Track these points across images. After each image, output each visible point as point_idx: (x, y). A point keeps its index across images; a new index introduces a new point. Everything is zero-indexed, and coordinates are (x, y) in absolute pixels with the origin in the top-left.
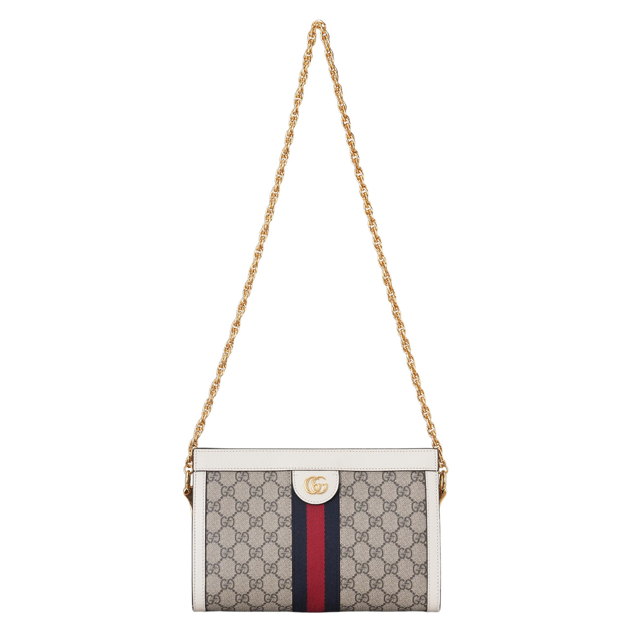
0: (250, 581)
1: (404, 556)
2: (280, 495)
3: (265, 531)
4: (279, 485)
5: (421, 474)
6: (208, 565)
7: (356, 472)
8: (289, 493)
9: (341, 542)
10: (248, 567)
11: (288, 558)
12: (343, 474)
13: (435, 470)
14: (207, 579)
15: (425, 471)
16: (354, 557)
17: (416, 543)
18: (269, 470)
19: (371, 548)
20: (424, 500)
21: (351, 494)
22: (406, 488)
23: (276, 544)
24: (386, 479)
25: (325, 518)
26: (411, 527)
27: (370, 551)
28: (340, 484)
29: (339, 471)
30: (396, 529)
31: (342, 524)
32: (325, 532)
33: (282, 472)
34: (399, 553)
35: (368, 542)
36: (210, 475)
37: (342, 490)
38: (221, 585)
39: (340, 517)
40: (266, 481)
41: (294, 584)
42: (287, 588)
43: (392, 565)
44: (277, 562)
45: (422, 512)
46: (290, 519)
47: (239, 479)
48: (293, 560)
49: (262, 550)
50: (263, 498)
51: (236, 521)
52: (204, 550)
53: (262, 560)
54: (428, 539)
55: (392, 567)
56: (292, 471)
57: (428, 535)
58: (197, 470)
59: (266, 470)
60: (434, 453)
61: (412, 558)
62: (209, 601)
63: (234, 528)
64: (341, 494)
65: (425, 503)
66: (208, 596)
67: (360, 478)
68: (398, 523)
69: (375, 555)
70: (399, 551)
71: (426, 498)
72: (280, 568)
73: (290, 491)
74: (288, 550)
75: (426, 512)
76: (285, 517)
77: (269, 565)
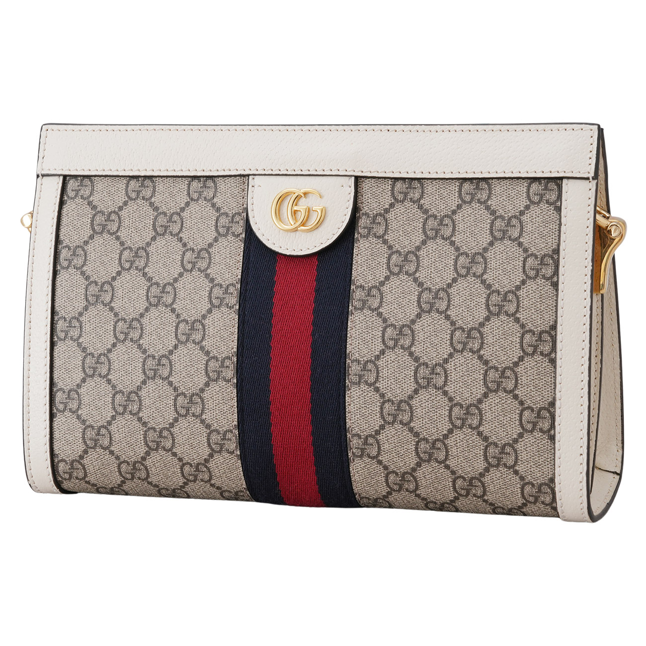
0: (146, 431)
1: (498, 386)
2: (219, 234)
3: (178, 316)
4: (218, 210)
5: (552, 185)
6: (58, 390)
7: (396, 179)
8: (239, 229)
9: (349, 348)
10: (140, 401)
11: (228, 381)
12: (366, 186)
13: (586, 176)
14: (55, 424)
15: (561, 178)
16: (377, 385)
17: (528, 354)
18: (199, 174)
19: (420, 365)
20: (553, 251)
21: (381, 232)
22: (514, 221)
23: (202, 348)
24: (468, 198)
25: (317, 291)
26: (518, 315)
27: (416, 373)
28: (356, 209)
29: (357, 178)
30: (481, 320)
31: (355, 302)
32: (314, 324)
33: (227, 180)
34: (485, 379)
35: (413, 349)
36: (72, 184)
37: (363, 222)
38: (83, 438)
39: (353, 287)
40: (192, 199)
41: (242, 443)
42: (227, 451)
43: (467, 408)
44: (202, 390)
45: (547, 279)
46: (235, 291)
47: (133, 195)
48: (240, 387)
49: (170, 363)
50: (181, 240)
51: (119, 293)
52: (48, 358)
53: (170, 384)
54: (559, 345)
55: (468, 413)
56: (248, 175)
57: (559, 338)
58: (43, 173)
59: (192, 174)
60: (590, 133)
61: (516, 392)
62: (61, 473)
63: (112, 309)
64: (359, 233)
65: (555, 257)
66: (59, 462)
67: (406, 194)
68: (487, 305)
69: (429, 381)
70: (485, 375)
71: (559, 245)
72: (209, 404)
73: (242, 223)
74: (227, 363)
75: (558, 281)
76: (224, 285)
77: (185, 396)
